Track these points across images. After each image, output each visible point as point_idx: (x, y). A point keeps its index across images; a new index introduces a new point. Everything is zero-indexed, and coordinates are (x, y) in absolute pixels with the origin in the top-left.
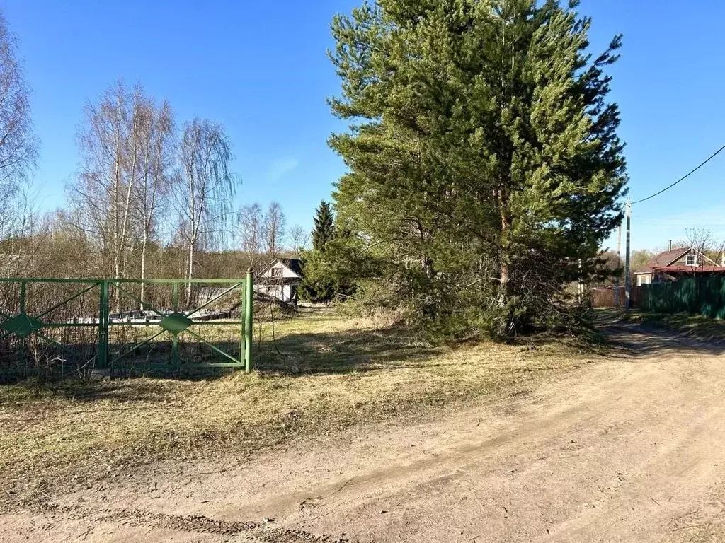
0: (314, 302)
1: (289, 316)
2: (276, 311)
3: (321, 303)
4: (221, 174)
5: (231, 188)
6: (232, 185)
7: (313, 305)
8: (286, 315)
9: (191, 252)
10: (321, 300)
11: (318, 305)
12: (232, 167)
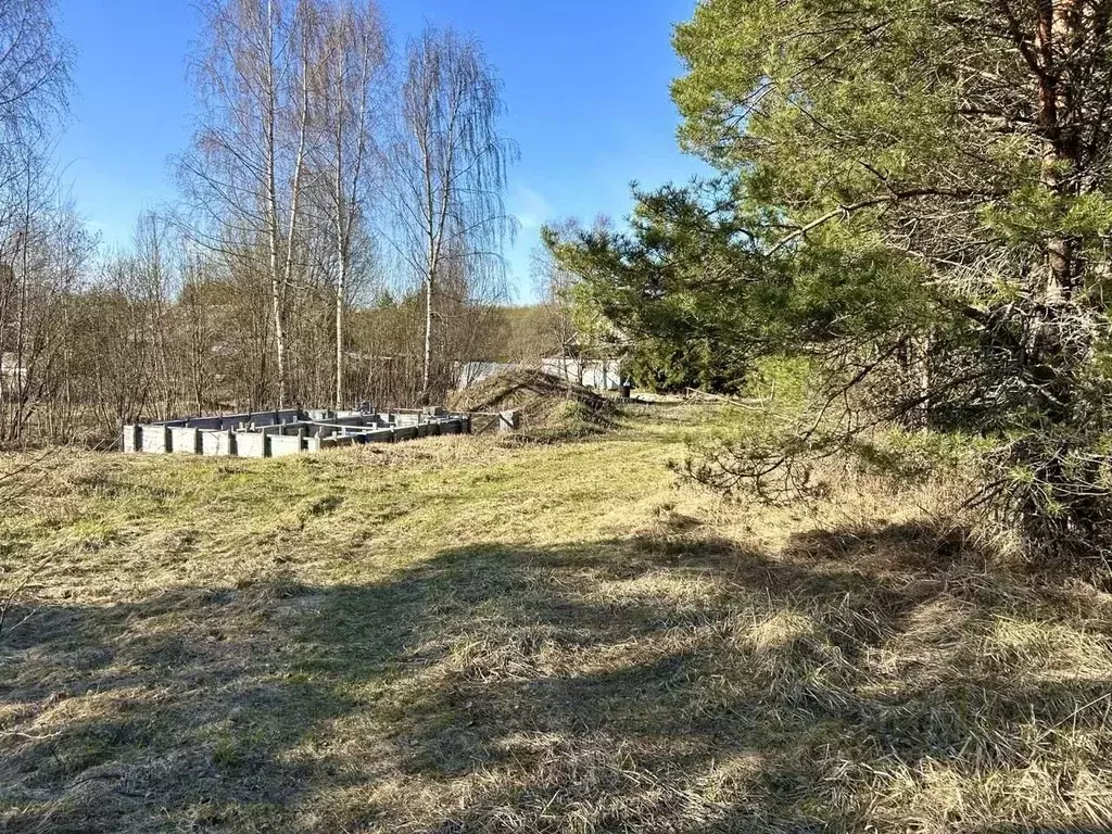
0: (660, 391)
1: (597, 427)
2: (571, 415)
3: (675, 393)
4: (480, 142)
5: (498, 170)
6: (501, 160)
7: (658, 398)
8: (590, 425)
9: (429, 296)
10: (677, 388)
11: (670, 398)
12: (501, 126)
